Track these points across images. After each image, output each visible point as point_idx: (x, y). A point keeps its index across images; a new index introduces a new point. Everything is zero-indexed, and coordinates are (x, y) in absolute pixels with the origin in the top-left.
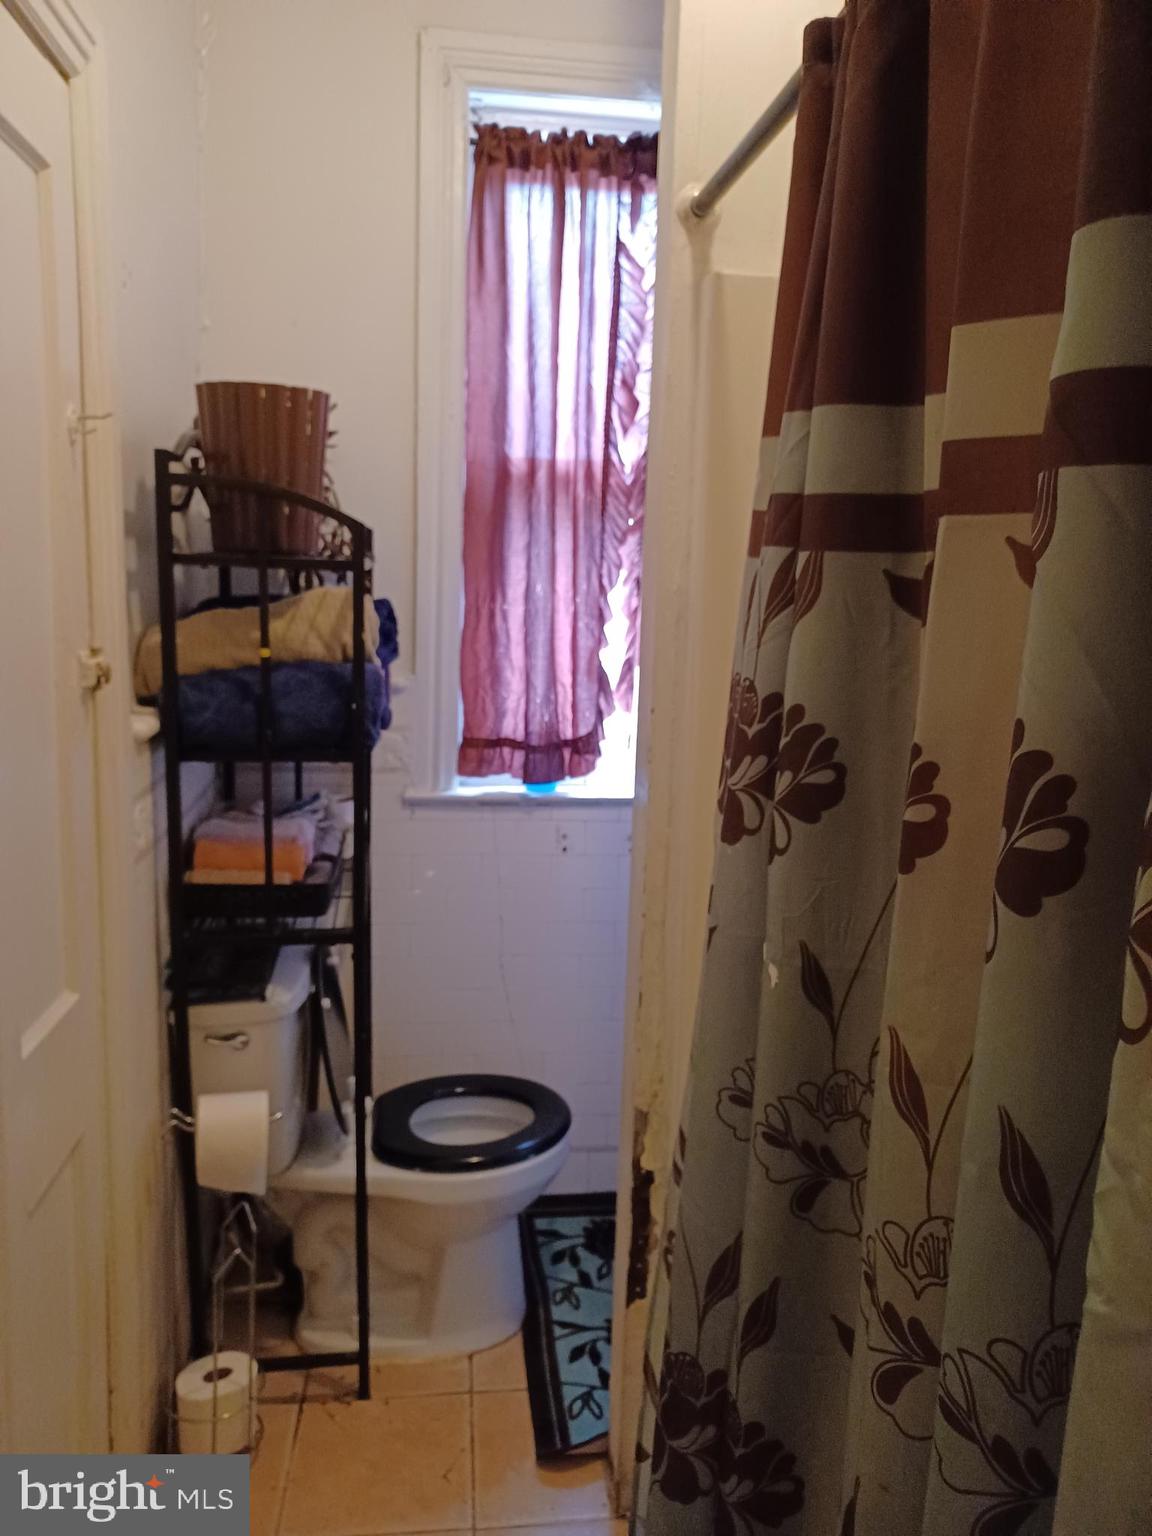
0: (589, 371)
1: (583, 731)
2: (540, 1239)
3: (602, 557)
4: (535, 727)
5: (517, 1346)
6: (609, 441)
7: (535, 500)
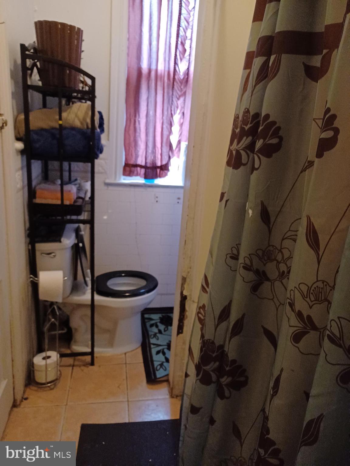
0: (170, 38)
1: (164, 163)
2: (146, 320)
3: (172, 104)
4: (149, 161)
5: (140, 351)
6: (176, 63)
7: (150, 82)
